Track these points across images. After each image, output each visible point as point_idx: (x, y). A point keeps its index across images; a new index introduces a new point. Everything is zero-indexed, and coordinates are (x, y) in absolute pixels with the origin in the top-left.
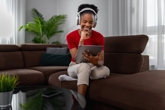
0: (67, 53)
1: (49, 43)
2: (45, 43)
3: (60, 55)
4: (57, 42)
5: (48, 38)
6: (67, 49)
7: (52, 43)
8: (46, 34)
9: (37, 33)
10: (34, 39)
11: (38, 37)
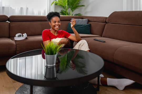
0: (88, 24)
1: (72, 15)
2: (69, 15)
3: (82, 25)
4: (79, 14)
5: (72, 11)
6: (87, 20)
7: (75, 15)
8: (70, 8)
9: (64, 6)
10: (61, 11)
11: (64, 10)
